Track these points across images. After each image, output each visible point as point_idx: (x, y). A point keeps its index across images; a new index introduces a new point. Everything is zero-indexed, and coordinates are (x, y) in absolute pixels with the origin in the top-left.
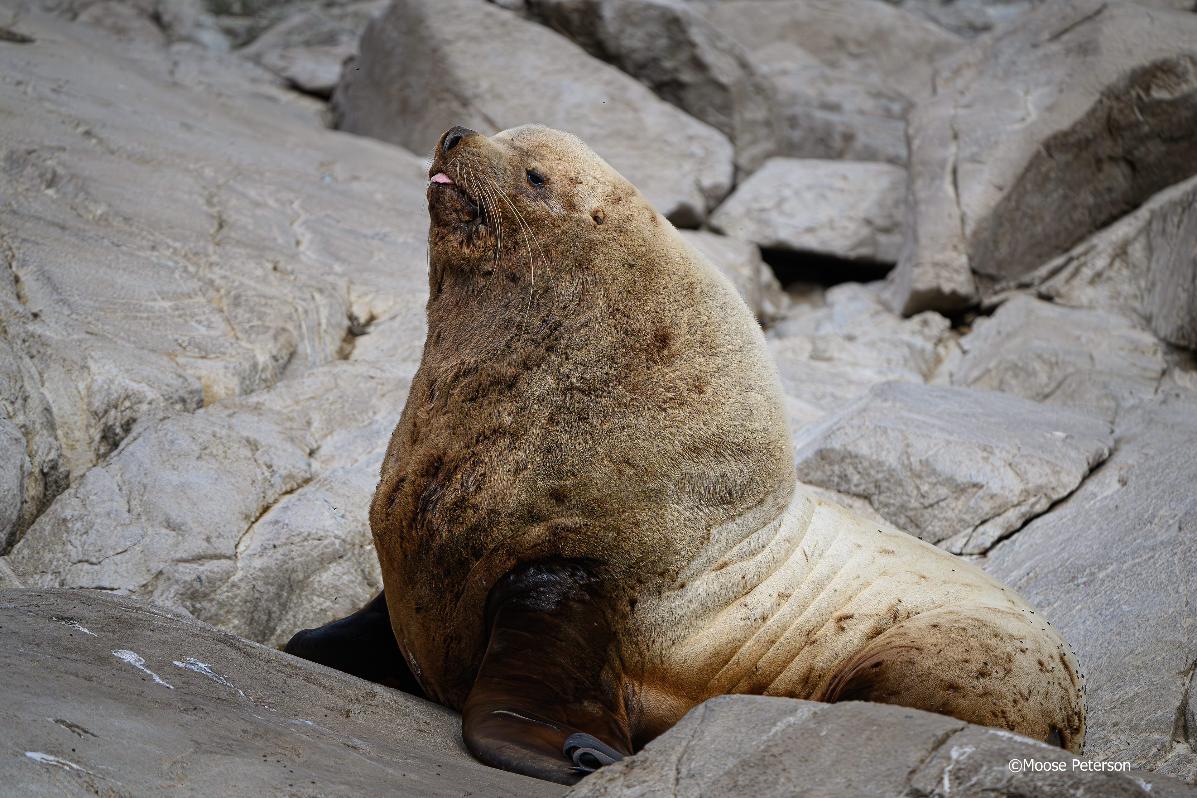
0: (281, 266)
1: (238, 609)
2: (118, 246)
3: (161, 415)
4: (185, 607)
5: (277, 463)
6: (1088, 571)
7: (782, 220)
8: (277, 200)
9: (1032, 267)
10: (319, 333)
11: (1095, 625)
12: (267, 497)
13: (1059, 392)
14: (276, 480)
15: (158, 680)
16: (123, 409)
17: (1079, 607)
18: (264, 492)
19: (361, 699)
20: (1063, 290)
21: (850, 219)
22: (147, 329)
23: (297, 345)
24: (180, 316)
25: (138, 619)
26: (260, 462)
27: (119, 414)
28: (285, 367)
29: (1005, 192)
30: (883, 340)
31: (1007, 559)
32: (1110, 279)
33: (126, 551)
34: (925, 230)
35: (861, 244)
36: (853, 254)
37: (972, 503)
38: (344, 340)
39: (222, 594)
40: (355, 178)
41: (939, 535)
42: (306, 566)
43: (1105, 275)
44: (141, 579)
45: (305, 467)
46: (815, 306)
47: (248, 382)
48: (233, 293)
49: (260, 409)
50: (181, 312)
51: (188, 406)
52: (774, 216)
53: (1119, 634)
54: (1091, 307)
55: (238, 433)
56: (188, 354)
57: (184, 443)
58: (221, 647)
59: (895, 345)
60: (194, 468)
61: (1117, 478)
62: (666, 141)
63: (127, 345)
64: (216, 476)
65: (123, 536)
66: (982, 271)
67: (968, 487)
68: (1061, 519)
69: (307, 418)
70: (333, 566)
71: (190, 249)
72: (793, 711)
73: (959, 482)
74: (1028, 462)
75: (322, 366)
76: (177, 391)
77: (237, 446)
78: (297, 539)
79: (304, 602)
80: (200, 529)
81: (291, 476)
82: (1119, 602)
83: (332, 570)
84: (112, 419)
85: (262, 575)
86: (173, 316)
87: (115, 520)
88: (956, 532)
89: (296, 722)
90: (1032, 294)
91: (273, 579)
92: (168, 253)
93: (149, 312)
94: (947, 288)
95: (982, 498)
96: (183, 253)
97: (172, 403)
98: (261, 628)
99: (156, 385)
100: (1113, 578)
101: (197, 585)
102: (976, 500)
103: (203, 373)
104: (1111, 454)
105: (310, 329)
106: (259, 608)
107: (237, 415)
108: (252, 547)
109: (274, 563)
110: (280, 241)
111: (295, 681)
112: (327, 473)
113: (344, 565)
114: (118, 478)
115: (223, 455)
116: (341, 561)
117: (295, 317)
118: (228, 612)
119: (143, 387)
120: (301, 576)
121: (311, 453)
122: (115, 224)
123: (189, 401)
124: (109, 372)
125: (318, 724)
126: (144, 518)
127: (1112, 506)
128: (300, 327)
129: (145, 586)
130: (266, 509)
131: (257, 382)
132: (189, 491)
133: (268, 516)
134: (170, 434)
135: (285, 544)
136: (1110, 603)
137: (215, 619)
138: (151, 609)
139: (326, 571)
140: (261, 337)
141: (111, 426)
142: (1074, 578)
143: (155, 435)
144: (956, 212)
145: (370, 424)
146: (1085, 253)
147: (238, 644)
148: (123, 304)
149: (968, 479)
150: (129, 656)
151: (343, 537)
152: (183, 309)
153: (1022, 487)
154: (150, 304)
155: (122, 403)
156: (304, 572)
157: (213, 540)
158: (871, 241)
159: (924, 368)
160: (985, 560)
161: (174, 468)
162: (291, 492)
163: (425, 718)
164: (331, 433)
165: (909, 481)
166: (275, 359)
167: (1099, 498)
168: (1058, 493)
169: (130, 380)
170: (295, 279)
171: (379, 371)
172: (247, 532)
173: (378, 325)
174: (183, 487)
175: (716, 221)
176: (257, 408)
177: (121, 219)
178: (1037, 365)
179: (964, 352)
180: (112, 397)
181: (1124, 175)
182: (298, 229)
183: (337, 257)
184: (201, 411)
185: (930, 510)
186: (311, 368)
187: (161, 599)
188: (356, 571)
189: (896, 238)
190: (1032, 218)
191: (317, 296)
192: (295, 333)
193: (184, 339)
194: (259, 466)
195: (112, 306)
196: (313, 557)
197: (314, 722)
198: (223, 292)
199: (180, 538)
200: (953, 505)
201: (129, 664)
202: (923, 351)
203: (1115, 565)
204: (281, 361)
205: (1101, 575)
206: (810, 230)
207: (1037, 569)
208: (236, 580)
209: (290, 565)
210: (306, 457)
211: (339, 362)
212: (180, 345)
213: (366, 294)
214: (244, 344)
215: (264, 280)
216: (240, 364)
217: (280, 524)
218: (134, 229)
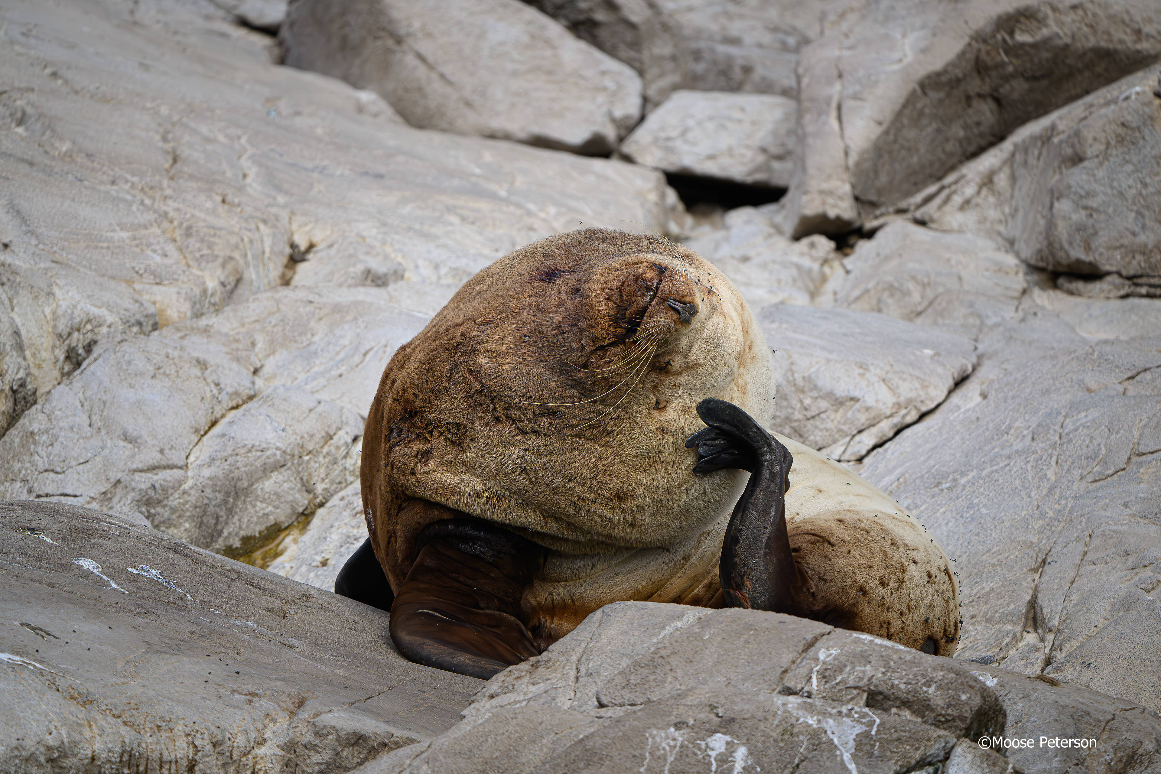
0: (229, 198)
1: (188, 514)
2: (81, 180)
3: (119, 338)
4: (141, 512)
5: (224, 381)
6: (951, 477)
7: (686, 148)
8: (226, 136)
9: (909, 194)
10: (263, 260)
11: (957, 526)
12: (215, 413)
13: (930, 310)
14: (223, 397)
15: (114, 586)
16: (85, 331)
17: (942, 510)
18: (212, 408)
19: (297, 601)
20: (936, 215)
21: (748, 147)
22: (107, 258)
23: (242, 273)
24: (137, 246)
25: (96, 529)
26: (209, 380)
27: (81, 336)
28: (232, 292)
29: (884, 127)
30: (774, 262)
31: (880, 466)
32: (977, 205)
33: (87, 461)
34: (813, 161)
35: (757, 170)
36: (749, 179)
37: (849, 415)
38: (286, 266)
39: (174, 500)
40: (298, 113)
41: (820, 443)
42: (250, 475)
43: (974, 202)
44: (101, 487)
45: (249, 385)
46: (715, 227)
47: (198, 306)
48: (185, 225)
49: (209, 331)
50: (138, 242)
51: (144, 329)
52: (678, 144)
53: (978, 534)
54: (960, 231)
55: (189, 354)
56: (144, 280)
57: (140, 363)
58: (171, 554)
59: (785, 265)
60: (149, 386)
61: (978, 392)
62: (581, 76)
63: (89, 272)
64: (169, 394)
65: (85, 448)
66: (863, 197)
67: (846, 401)
68: (928, 430)
69: (252, 340)
70: (274, 475)
71: (146, 183)
72: (680, 617)
73: (838, 396)
74: (900, 379)
75: (266, 291)
76: (134, 315)
77: (188, 366)
78: (243, 451)
79: (249, 507)
80: (154, 442)
81: (236, 393)
82: (978, 505)
83: (274, 478)
84: (75, 340)
85: (210, 483)
86: (131, 246)
87: (78, 433)
88: (835, 441)
89: (239, 623)
90: (908, 219)
91: (221, 486)
92: (127, 187)
93: (109, 242)
94: (832, 213)
95: (859, 411)
96: (140, 187)
97: (129, 326)
98: (210, 531)
99: (115, 310)
100: (973, 484)
101: (151, 493)
102: (853, 412)
103: (158, 298)
104: (974, 369)
105: (254, 257)
106: (208, 513)
107: (188, 337)
108: (201, 458)
109: (221, 473)
110: (229, 174)
111: (238, 585)
112: (270, 390)
113: (285, 474)
114: (81, 395)
115: (176, 374)
116: (282, 470)
117: (241, 246)
118: (180, 516)
119: (103, 312)
120: (246, 484)
121: (255, 372)
122: (79, 160)
123: (145, 324)
124: (72, 298)
125: (258, 625)
126: (103, 432)
127: (973, 418)
128: (246, 255)
129: (104, 493)
130: (214, 423)
131: (207, 306)
132: (144, 407)
133: (217, 430)
134: (127, 355)
135: (231, 455)
136: (970, 507)
137: (168, 523)
138: (108, 520)
139: (268, 479)
140: (210, 265)
141: (74, 348)
142: (939, 484)
143: (113, 356)
144: (840, 145)
145: (309, 345)
146: (956, 182)
147: (186, 551)
148: (85, 235)
149: (846, 393)
150: (88, 564)
151: (284, 448)
152: (140, 239)
153: (894, 400)
154: (110, 234)
155: (84, 326)
156: (249, 480)
157: (167, 451)
158: (765, 167)
159: (811, 286)
160: (861, 466)
161: (131, 386)
162: (237, 407)
163: (353, 617)
164: (274, 353)
165: (794, 395)
166: (223, 284)
167: (962, 410)
168: (927, 405)
169: (92, 305)
170: (242, 211)
171: (317, 297)
172: (197, 444)
173: (317, 252)
174: (139, 404)
175: (627, 148)
176: (206, 331)
177: (83, 155)
178: (911, 286)
179: (848, 272)
180: (75, 321)
181: (991, 111)
182: (245, 163)
183: (279, 189)
184: (156, 333)
185: (812, 421)
186: (256, 293)
187: (119, 505)
188: (295, 479)
189: (788, 165)
190: (909, 150)
191: (262, 226)
192: (241, 262)
193: (141, 268)
194: (207, 384)
195: (75, 237)
196: (256, 467)
197: (254, 622)
198: (176, 223)
199: (136, 450)
200: (832, 417)
201: (88, 571)
202: (810, 271)
203: (975, 471)
204: (229, 287)
205: (963, 481)
206: (711, 157)
207: (907, 475)
208: (187, 488)
209: (236, 474)
210: (251, 374)
211: (280, 288)
212: (137, 272)
213: (306, 224)
214: (195, 271)
215: (214, 212)
216: (192, 290)
217: (227, 437)
218: (95, 164)
